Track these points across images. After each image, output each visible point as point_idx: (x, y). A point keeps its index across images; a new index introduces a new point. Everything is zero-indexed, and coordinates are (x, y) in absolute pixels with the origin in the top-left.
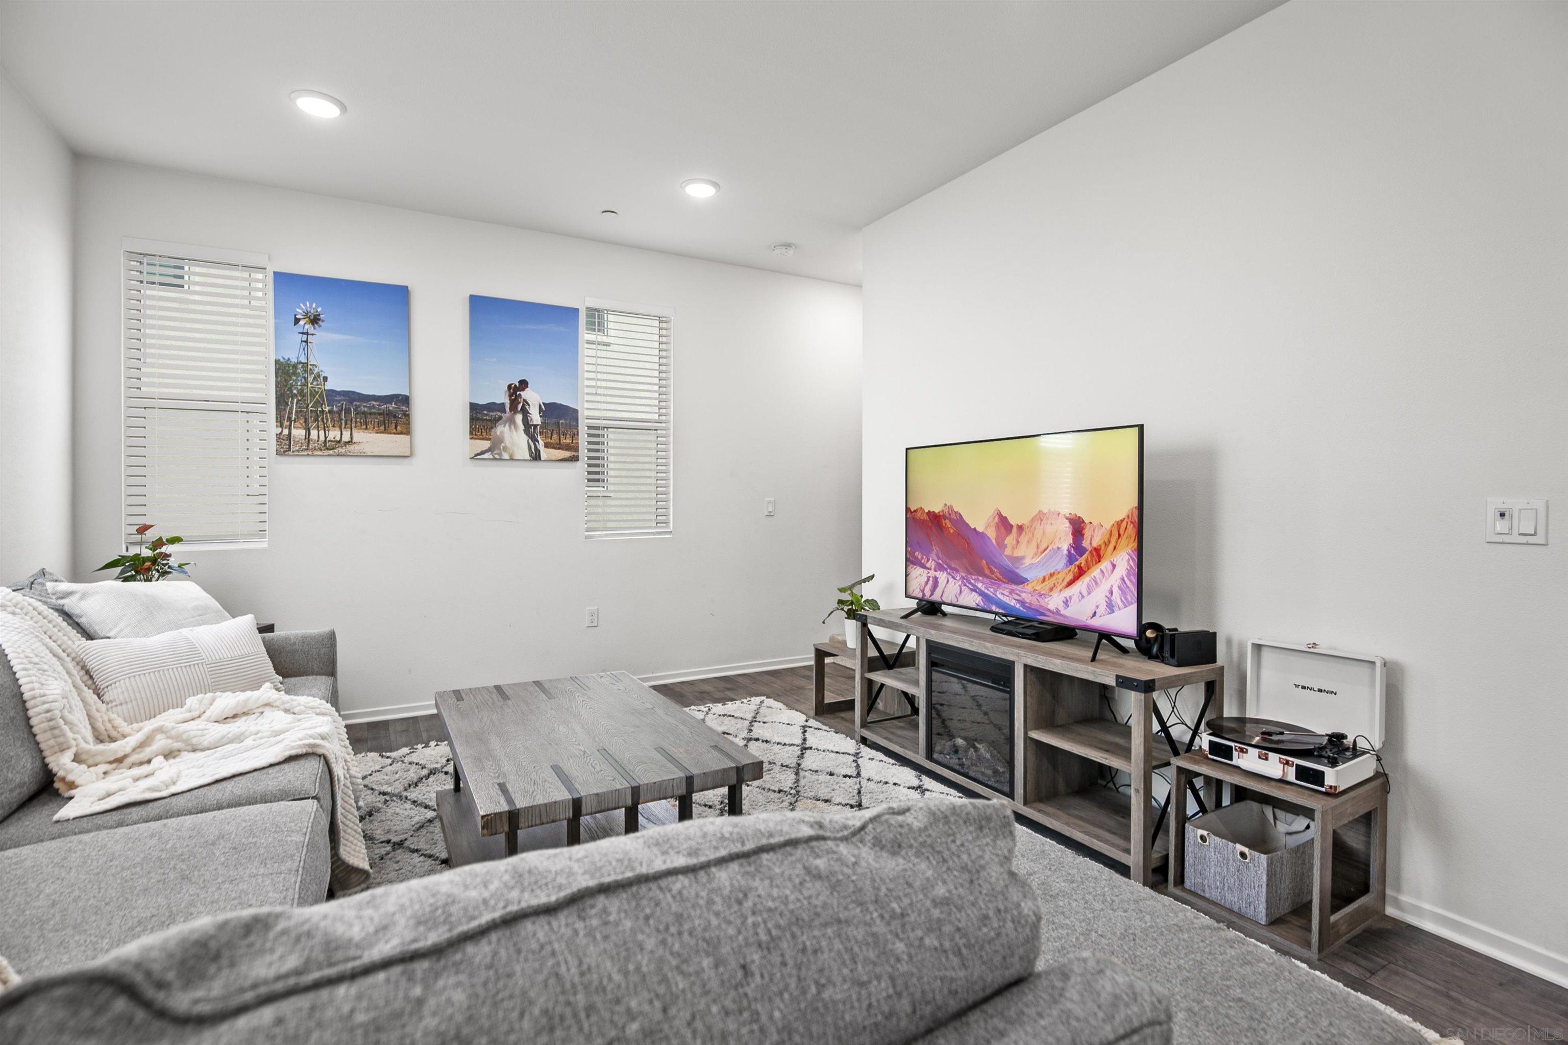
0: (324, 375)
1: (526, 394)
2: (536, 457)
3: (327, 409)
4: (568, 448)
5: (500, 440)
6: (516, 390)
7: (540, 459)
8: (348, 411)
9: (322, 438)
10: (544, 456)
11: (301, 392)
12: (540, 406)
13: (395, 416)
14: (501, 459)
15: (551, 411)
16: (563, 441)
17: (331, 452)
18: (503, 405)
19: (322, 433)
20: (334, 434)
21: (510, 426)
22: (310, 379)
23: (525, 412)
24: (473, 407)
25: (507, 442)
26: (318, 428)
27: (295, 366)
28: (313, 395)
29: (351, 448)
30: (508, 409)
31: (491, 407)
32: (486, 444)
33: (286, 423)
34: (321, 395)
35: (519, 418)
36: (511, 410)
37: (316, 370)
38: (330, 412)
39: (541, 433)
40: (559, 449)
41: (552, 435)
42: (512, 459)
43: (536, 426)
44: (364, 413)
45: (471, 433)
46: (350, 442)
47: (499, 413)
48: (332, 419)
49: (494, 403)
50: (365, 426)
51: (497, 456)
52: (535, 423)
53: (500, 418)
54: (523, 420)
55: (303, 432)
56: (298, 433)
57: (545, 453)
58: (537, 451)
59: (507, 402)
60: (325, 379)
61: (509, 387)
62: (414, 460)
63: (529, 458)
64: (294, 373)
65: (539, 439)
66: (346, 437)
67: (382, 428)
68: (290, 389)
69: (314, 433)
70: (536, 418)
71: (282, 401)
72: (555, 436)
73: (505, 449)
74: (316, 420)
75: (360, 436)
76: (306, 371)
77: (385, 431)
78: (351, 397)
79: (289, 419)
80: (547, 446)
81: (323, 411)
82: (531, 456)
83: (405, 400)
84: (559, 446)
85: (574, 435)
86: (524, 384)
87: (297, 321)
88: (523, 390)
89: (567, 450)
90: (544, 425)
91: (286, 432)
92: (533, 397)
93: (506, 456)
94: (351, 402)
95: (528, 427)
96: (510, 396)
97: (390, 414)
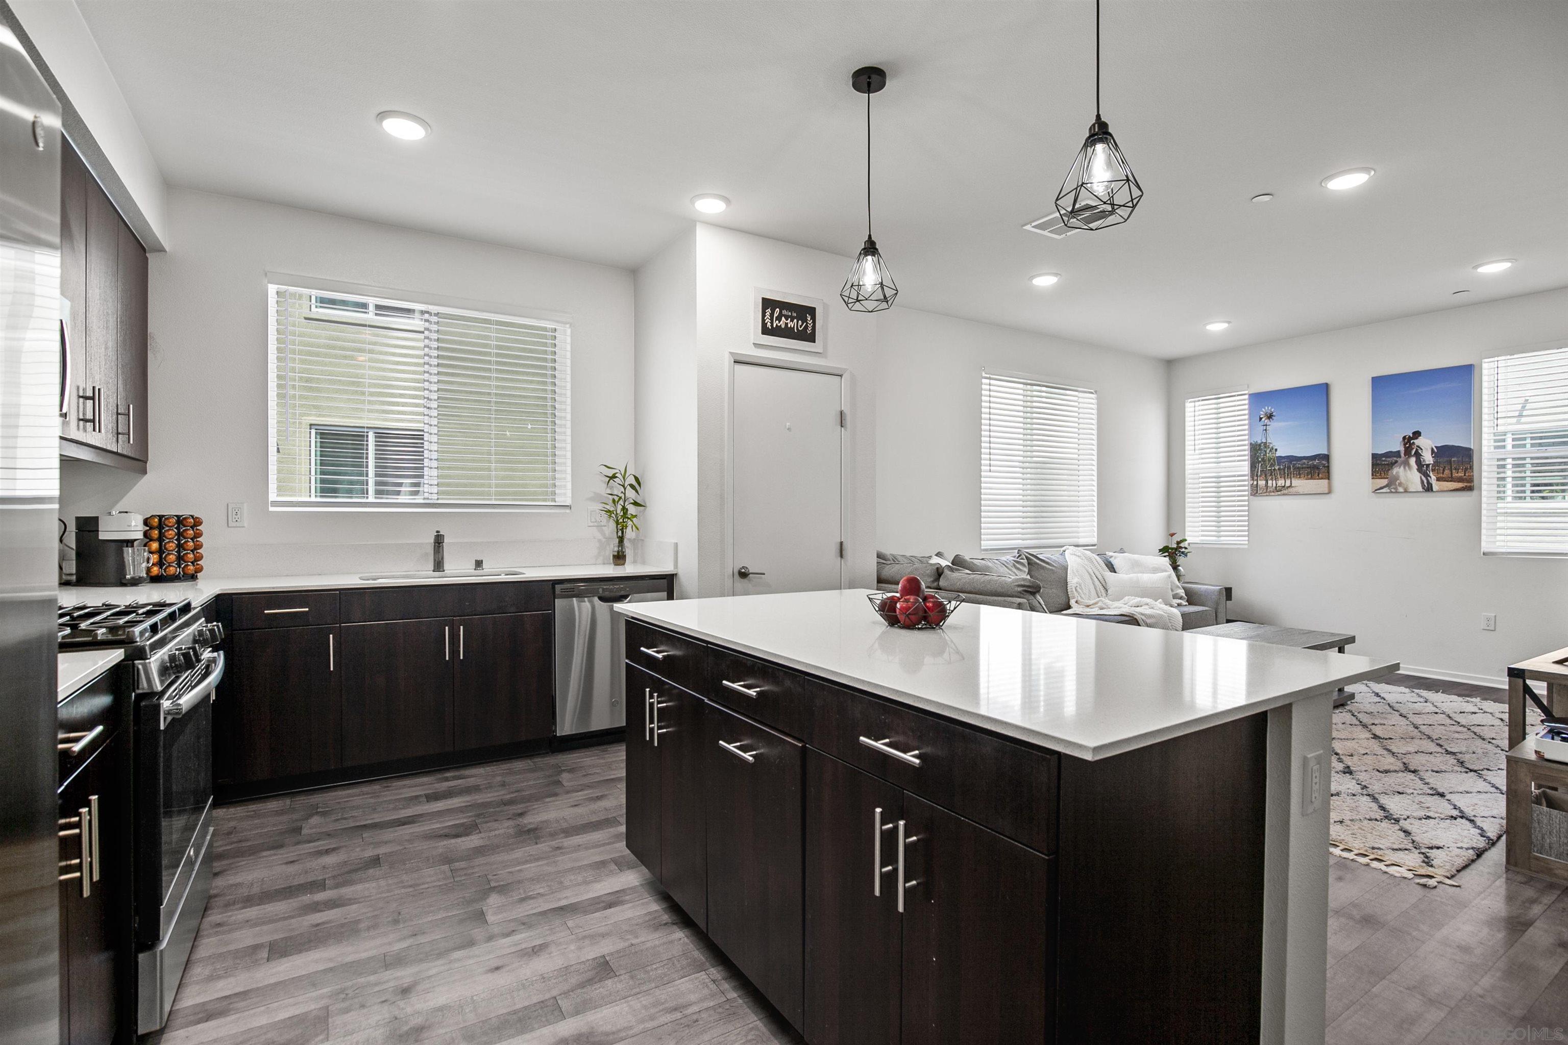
0: (1275, 448)
1: (1417, 442)
2: (1428, 488)
3: (1277, 468)
4: (1460, 480)
5: (1397, 478)
6: (1409, 442)
7: (1432, 490)
8: (1289, 468)
9: (1274, 485)
10: (1435, 488)
11: (1263, 460)
12: (1432, 449)
13: (1318, 468)
14: (1396, 492)
15: (1444, 453)
16: (1455, 475)
17: (1279, 493)
18: (1399, 452)
19: (1274, 482)
20: (1281, 482)
21: (1404, 468)
22: (1268, 451)
23: (1418, 455)
24: (1375, 456)
25: (1402, 479)
26: (1272, 479)
27: (1260, 445)
28: (1269, 461)
29: (1290, 490)
30: (1402, 455)
31: (1389, 454)
32: (1384, 482)
33: (1255, 478)
34: (1274, 460)
35: (1413, 461)
36: (1405, 455)
37: (1271, 446)
38: (1279, 469)
39: (1433, 470)
40: (1451, 481)
41: (1444, 470)
42: (1406, 491)
43: (1428, 465)
44: (1298, 468)
45: (1373, 475)
46: (1290, 486)
47: (1395, 459)
48: (1280, 473)
49: (1391, 452)
50: (1299, 476)
51: (1393, 490)
52: (1427, 463)
53: (1396, 462)
54: (1416, 462)
55: (1264, 482)
56: (1262, 483)
57: (1436, 486)
58: (1429, 483)
59: (1402, 449)
60: (1276, 450)
61: (1404, 438)
62: (1332, 495)
63: (1421, 489)
64: (1260, 449)
65: (1431, 474)
66: (1288, 484)
67: (1310, 476)
68: (1258, 459)
69: (1270, 482)
70: (1428, 458)
71: (1253, 466)
72: (1447, 472)
73: (1400, 484)
74: (1271, 475)
75: (1296, 482)
76: (1265, 447)
77: (1312, 478)
78: (1291, 459)
79: (1257, 476)
80: (1438, 480)
81: (1275, 469)
82: (1423, 488)
83: (1327, 457)
84: (1451, 479)
85: (1466, 469)
86: (1417, 434)
87: (1261, 419)
88: (1417, 438)
89: (1458, 482)
90: (1436, 464)
91: (1255, 483)
92: (1426, 444)
93: (1401, 489)
94: (1291, 462)
95: (1422, 467)
96: (1405, 444)
97: (1315, 467)
